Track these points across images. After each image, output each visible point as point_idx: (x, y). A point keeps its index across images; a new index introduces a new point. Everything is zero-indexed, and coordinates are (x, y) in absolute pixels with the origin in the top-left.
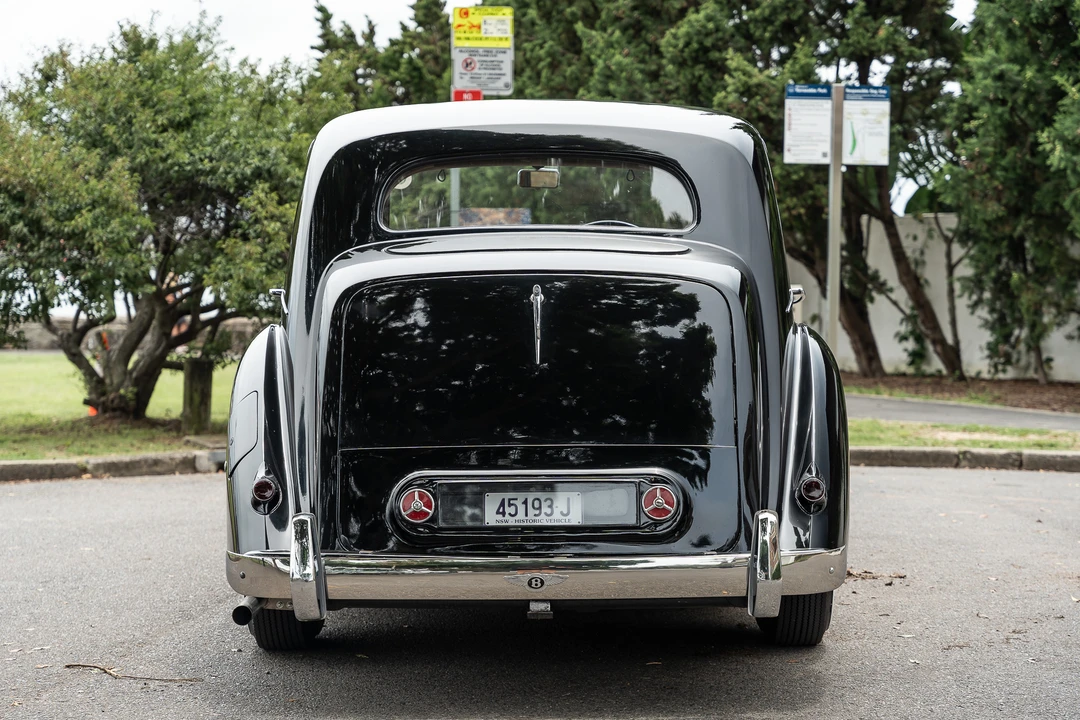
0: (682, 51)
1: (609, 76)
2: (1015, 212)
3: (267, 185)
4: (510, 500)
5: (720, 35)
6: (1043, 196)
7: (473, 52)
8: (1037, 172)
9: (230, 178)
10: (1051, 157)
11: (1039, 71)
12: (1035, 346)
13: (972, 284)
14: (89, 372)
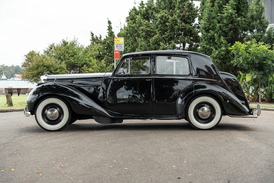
0: (153, 42)
1: (141, 46)
5: (160, 39)
7: (118, 44)
9: (80, 64)
11: (209, 46)
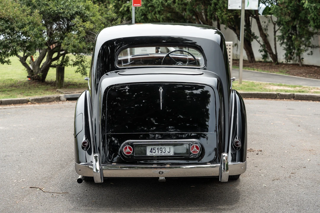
2: (294, 19)
3: (79, 16)
4: (154, 148)
6: (302, 14)
8: (300, 7)
9: (68, 15)
10: (305, 5)
12: (298, 55)
13: (281, 38)
14: (28, 68)
